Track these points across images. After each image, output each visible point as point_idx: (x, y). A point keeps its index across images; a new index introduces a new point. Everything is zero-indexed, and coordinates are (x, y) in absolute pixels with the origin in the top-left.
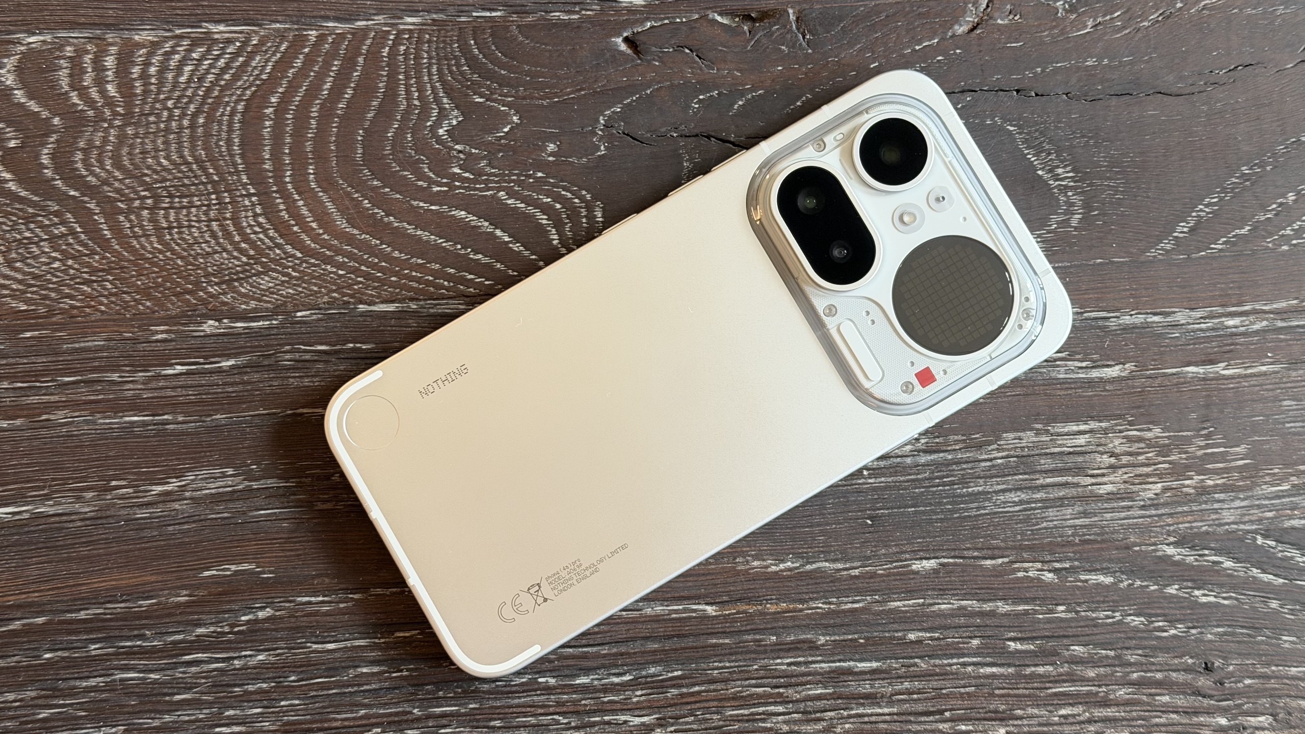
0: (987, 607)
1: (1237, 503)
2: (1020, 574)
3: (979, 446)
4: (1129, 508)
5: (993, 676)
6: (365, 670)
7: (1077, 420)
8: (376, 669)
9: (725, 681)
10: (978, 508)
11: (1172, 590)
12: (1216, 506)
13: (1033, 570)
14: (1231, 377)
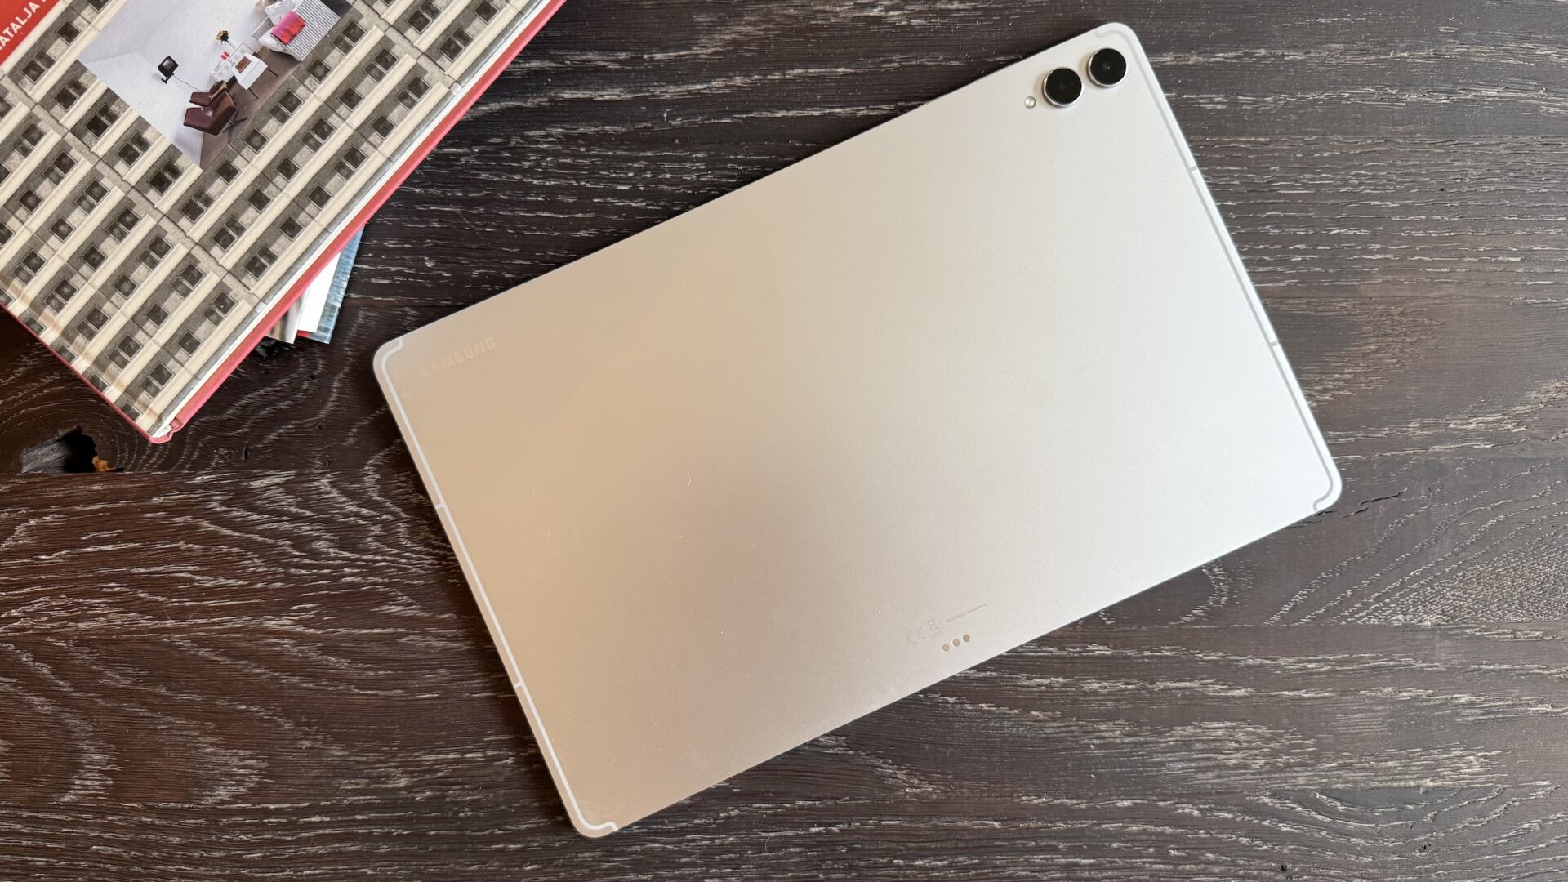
0: (1159, 829)
1: (1307, 773)
2: (1180, 811)
3: (1160, 734)
4: (1244, 774)
5: (1160, 870)
6: (792, 850)
7: (1218, 720)
8: (798, 850)
9: (1004, 867)
10: (1158, 771)
11: (1266, 823)
12: (1295, 774)
13: (1187, 809)
14: (1309, 699)
